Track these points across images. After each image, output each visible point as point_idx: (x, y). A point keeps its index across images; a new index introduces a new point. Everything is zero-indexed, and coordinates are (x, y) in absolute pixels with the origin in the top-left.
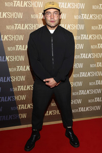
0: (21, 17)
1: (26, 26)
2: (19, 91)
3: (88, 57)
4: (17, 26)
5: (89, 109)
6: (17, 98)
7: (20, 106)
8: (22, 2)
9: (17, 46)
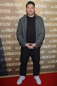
0: (10, 12)
1: (12, 18)
2: (8, 55)
3: (48, 36)
4: (7, 17)
5: (48, 67)
6: (6, 59)
7: (8, 64)
8: (10, 3)
9: (7, 29)
